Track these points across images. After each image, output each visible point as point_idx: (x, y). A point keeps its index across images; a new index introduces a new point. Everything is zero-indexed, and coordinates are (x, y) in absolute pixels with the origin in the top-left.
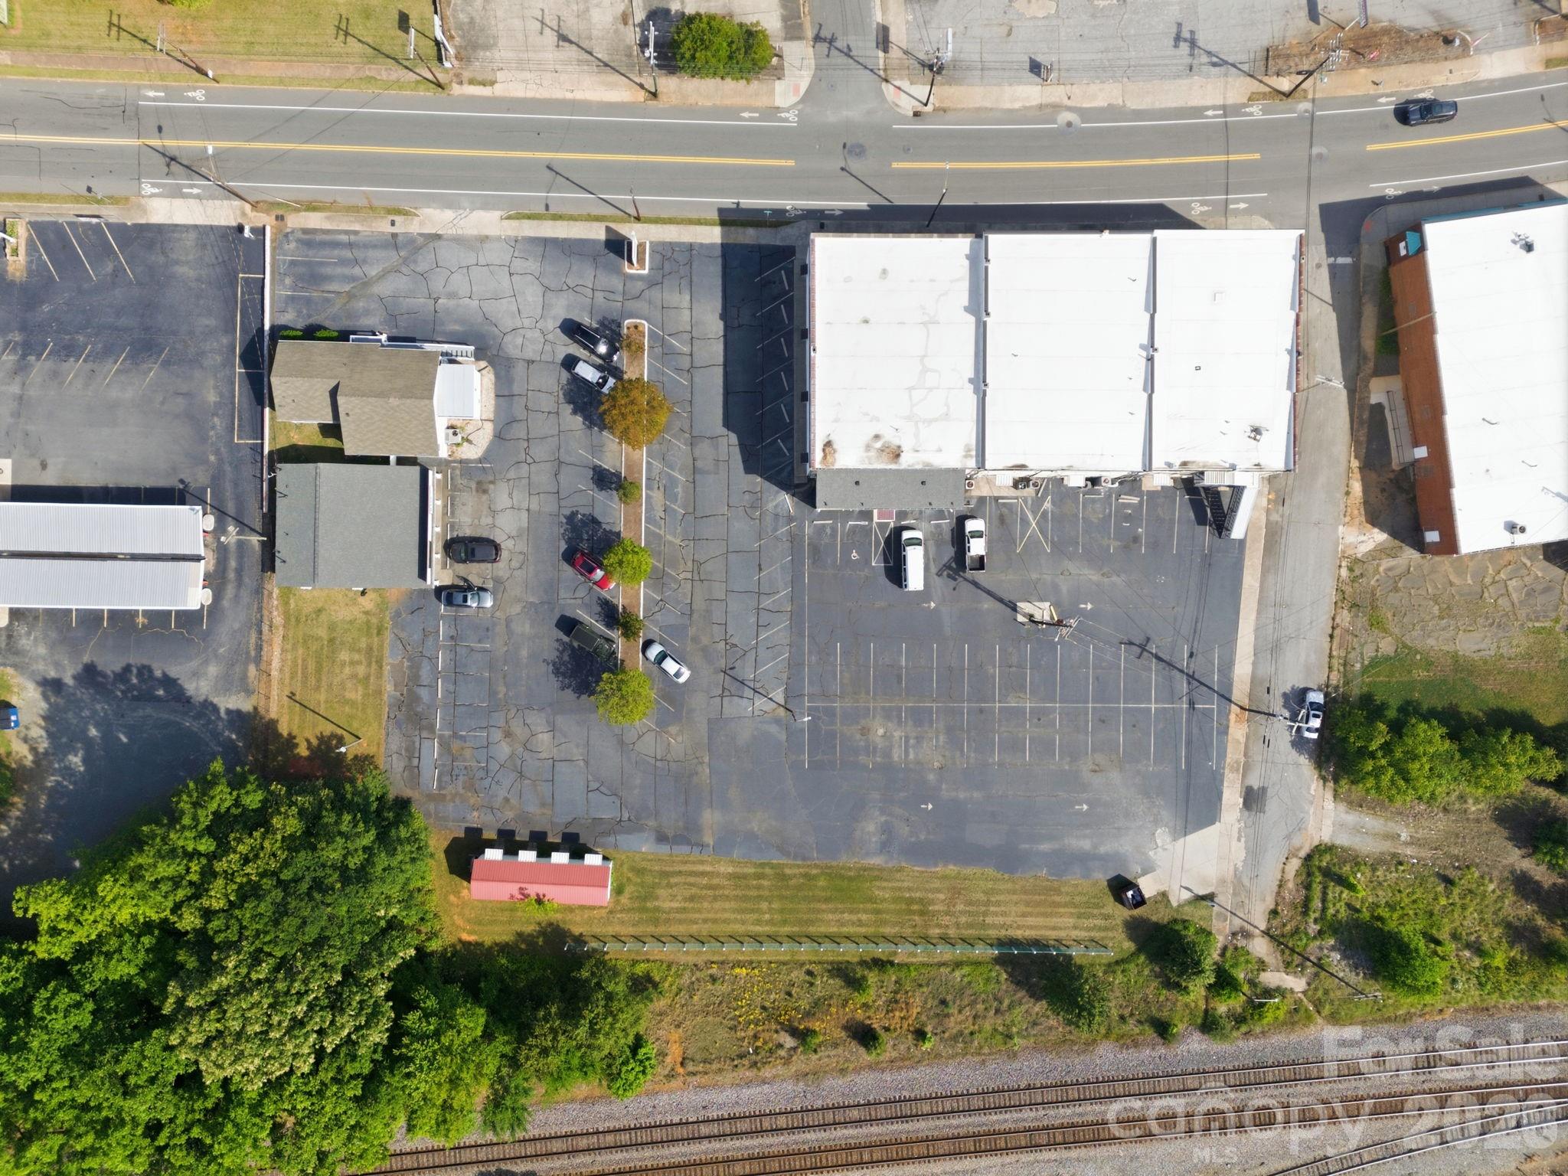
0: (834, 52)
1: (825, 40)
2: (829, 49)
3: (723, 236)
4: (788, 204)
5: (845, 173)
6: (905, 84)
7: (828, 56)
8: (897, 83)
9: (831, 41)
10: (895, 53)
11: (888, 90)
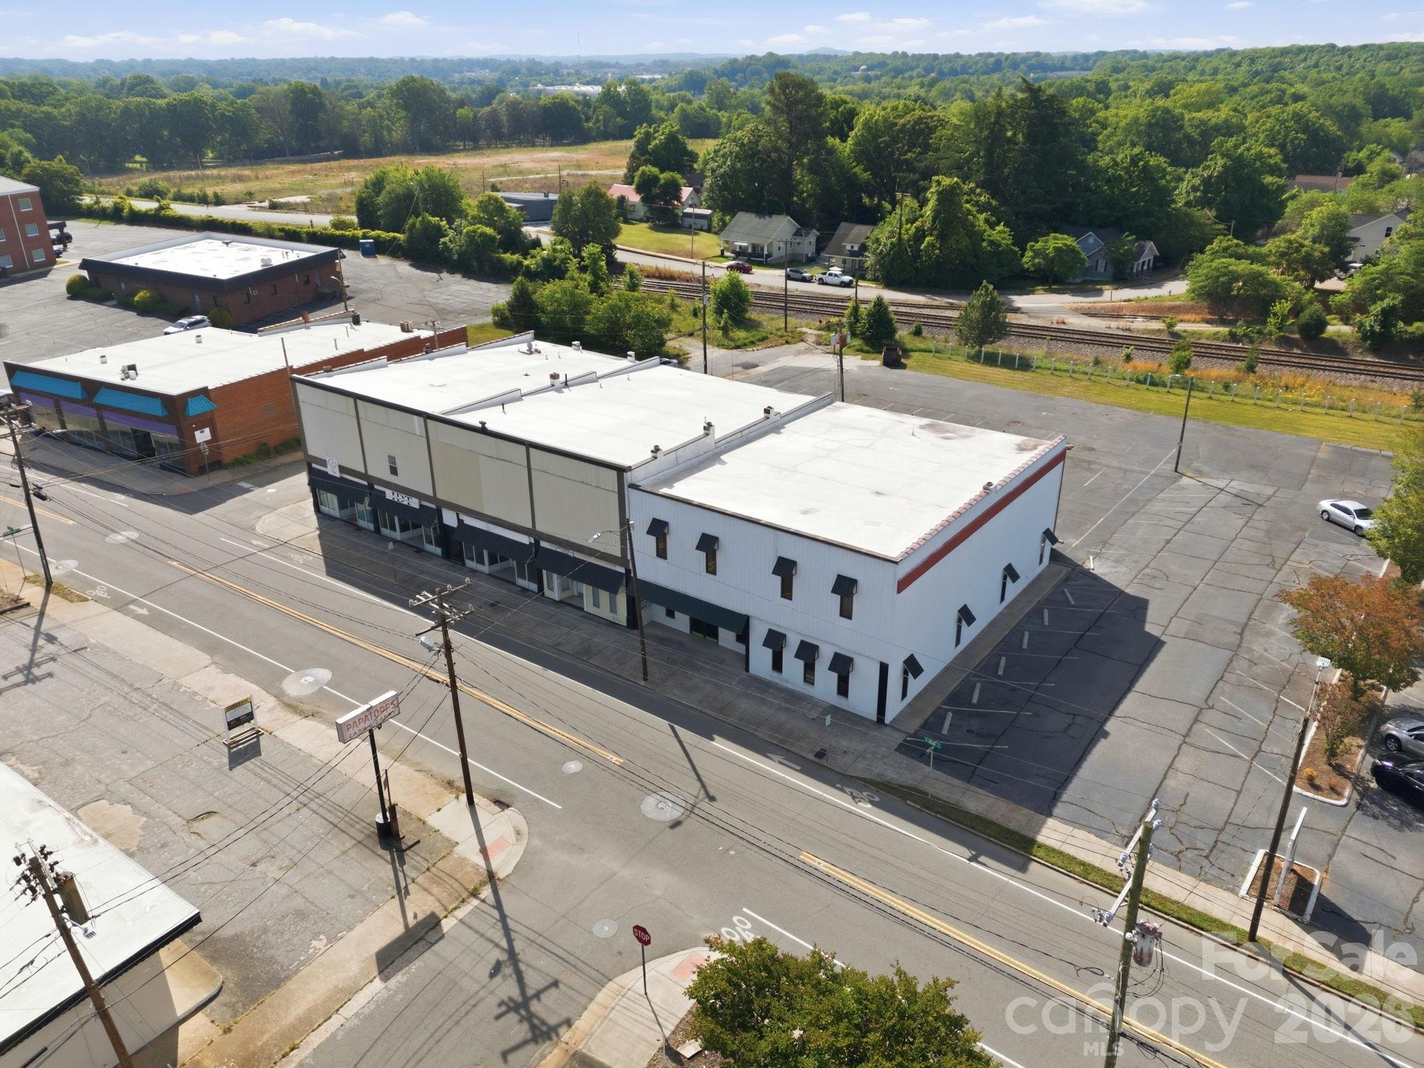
0: (534, 981)
1: (529, 1017)
2: (537, 996)
3: (1040, 825)
4: (865, 809)
5: (712, 792)
6: (468, 850)
7: (555, 984)
8: (480, 861)
9: (520, 1006)
10: (420, 905)
11: (503, 864)
